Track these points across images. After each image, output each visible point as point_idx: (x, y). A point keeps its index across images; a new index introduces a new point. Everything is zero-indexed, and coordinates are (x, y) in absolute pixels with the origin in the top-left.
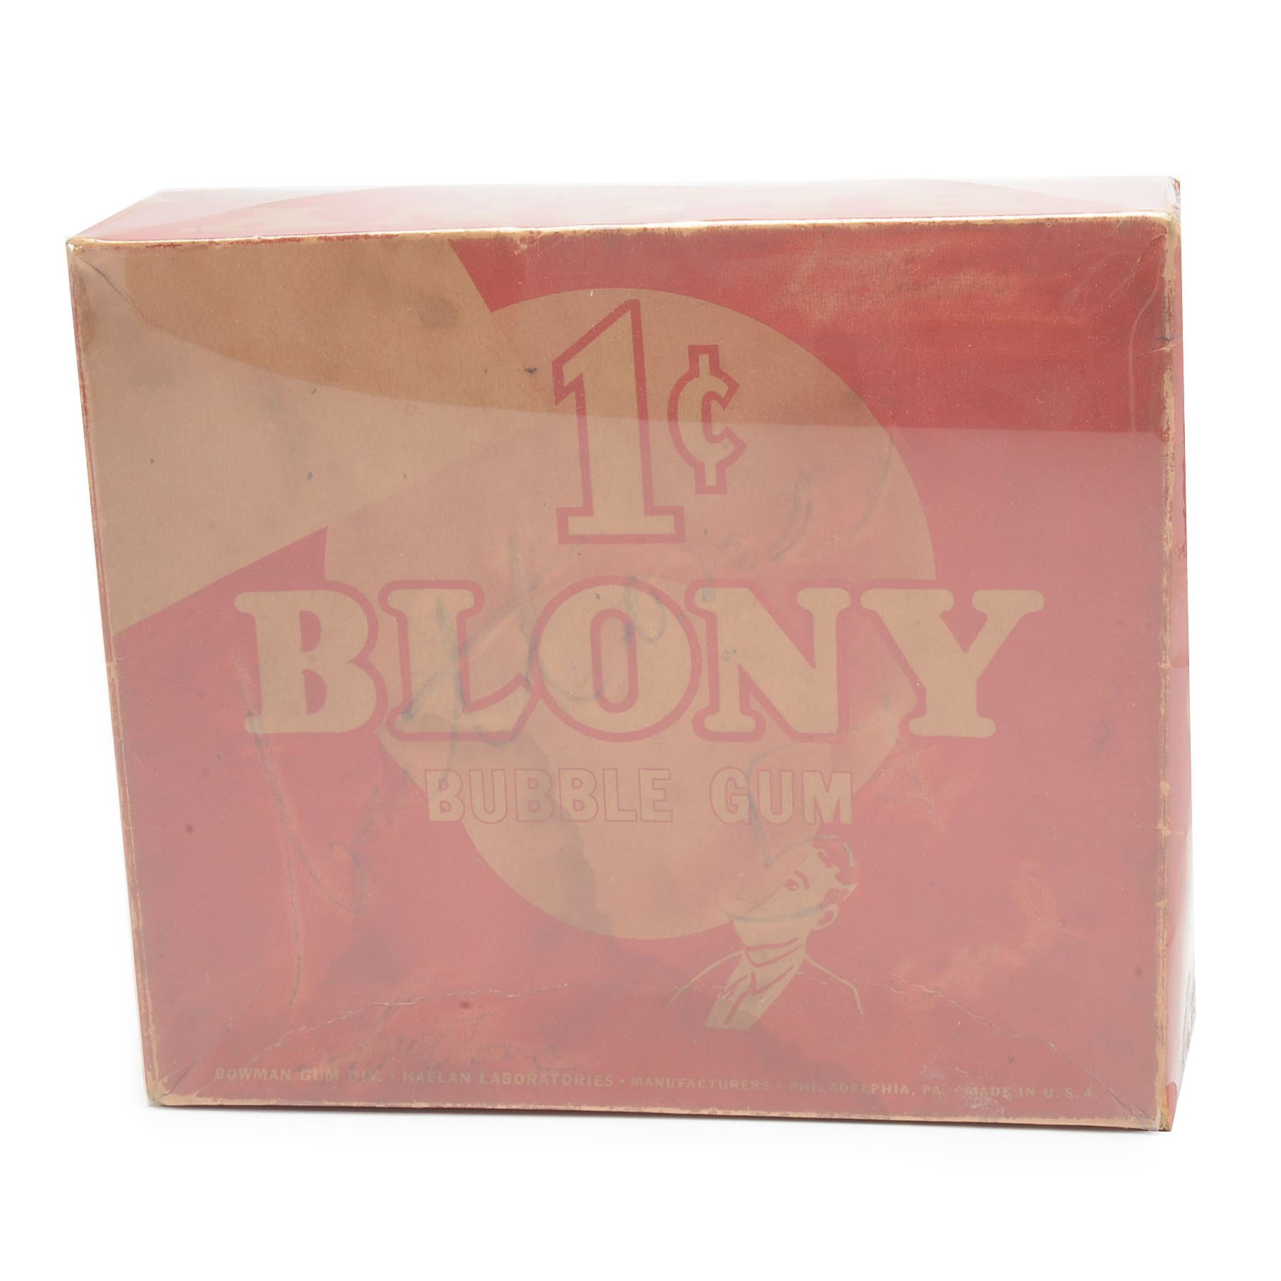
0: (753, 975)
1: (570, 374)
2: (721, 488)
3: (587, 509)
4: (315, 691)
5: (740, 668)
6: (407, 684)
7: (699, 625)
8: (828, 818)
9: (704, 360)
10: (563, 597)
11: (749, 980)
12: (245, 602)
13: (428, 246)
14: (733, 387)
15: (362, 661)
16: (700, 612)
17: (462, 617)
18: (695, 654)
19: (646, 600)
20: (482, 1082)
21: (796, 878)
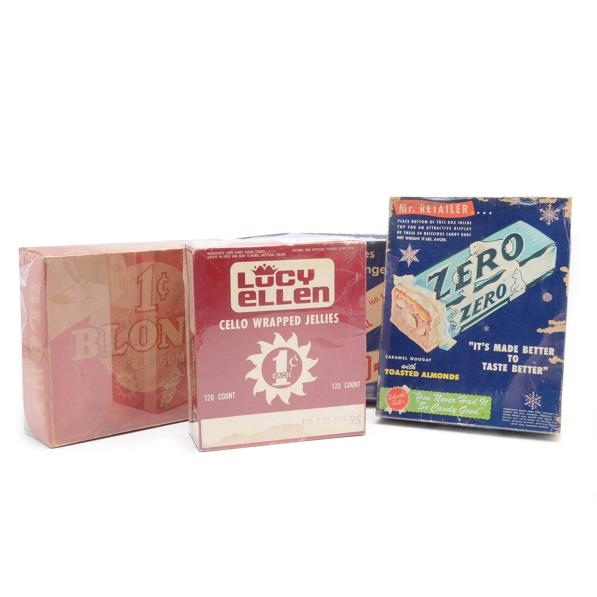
0: (167, 395)
1: (140, 280)
2: (165, 299)
3: (140, 306)
4: (87, 350)
5: (166, 335)
6: (105, 346)
7: (159, 326)
8: (180, 362)
9: (164, 275)
10: (135, 324)
11: (166, 396)
12: (74, 332)
13: (118, 255)
14: (168, 279)
15: (96, 342)
16: (159, 324)
17: (116, 330)
18: (158, 333)
19: (150, 323)
20: (120, 427)
21: (175, 375)
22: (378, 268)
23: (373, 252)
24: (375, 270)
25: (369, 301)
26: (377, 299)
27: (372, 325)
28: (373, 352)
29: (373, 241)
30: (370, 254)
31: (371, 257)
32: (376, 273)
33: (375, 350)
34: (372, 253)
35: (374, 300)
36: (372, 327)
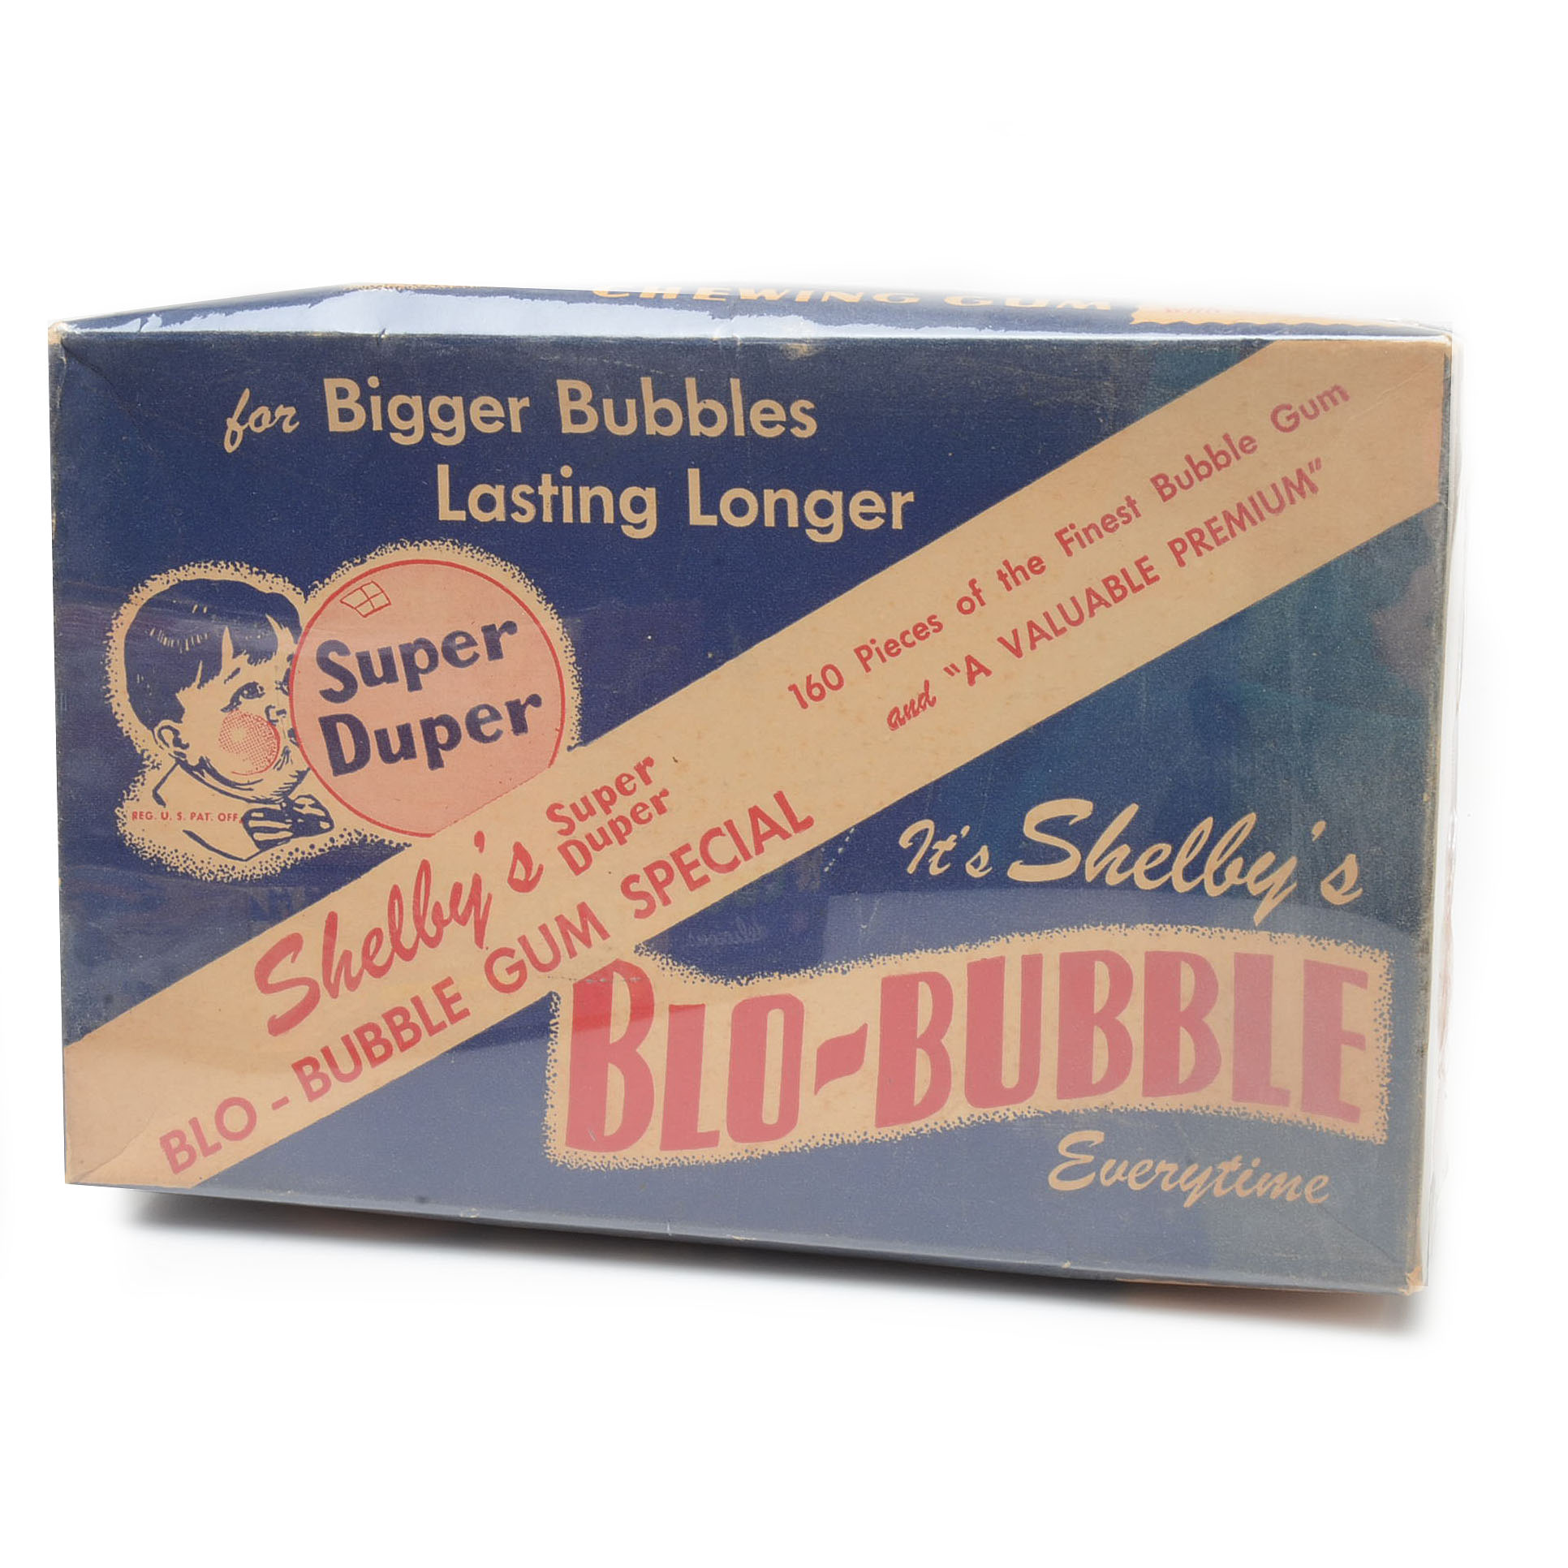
22: (836, 498)
23: (809, 405)
24: (824, 509)
25: (793, 688)
26: (838, 674)
27: (808, 822)
28: (816, 976)
29: (800, 341)
30: (788, 414)
31: (796, 432)
32: (825, 523)
33: (826, 967)
34: (803, 410)
35: (817, 678)
36: (806, 833)
